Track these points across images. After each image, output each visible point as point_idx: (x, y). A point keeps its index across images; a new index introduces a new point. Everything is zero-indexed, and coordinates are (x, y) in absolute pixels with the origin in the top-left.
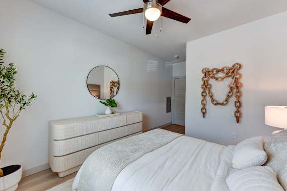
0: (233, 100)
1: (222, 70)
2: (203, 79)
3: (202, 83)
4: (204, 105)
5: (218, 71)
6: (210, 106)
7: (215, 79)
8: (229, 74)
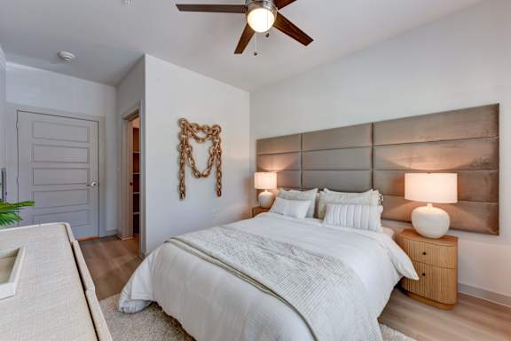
0: (214, 169)
1: (203, 129)
2: (180, 137)
3: (178, 142)
4: (182, 180)
5: (198, 129)
6: (189, 179)
7: (197, 139)
8: (210, 136)
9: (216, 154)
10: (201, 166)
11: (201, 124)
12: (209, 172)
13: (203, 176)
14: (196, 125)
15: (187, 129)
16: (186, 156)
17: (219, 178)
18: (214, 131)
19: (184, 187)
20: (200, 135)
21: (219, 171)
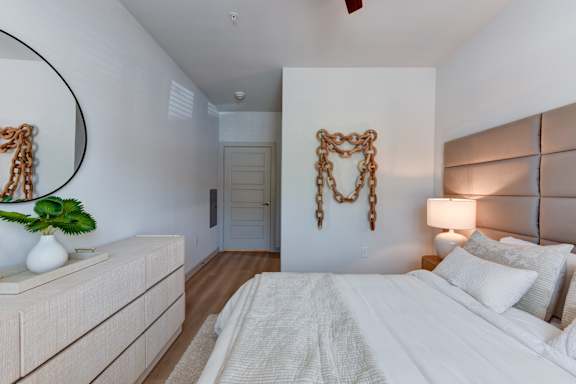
1: (347, 140)
2: (317, 152)
3: (316, 159)
4: (319, 203)
7: (340, 153)
8: (360, 147)
9: (369, 171)
10: (346, 187)
11: (346, 134)
12: (357, 195)
13: (347, 200)
14: (340, 135)
15: (326, 141)
16: (325, 175)
17: (372, 205)
18: (365, 138)
19: (322, 212)
20: (346, 146)
21: (372, 194)
